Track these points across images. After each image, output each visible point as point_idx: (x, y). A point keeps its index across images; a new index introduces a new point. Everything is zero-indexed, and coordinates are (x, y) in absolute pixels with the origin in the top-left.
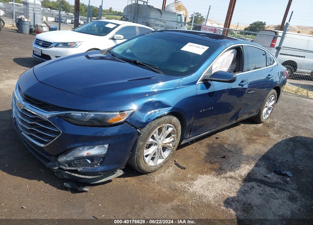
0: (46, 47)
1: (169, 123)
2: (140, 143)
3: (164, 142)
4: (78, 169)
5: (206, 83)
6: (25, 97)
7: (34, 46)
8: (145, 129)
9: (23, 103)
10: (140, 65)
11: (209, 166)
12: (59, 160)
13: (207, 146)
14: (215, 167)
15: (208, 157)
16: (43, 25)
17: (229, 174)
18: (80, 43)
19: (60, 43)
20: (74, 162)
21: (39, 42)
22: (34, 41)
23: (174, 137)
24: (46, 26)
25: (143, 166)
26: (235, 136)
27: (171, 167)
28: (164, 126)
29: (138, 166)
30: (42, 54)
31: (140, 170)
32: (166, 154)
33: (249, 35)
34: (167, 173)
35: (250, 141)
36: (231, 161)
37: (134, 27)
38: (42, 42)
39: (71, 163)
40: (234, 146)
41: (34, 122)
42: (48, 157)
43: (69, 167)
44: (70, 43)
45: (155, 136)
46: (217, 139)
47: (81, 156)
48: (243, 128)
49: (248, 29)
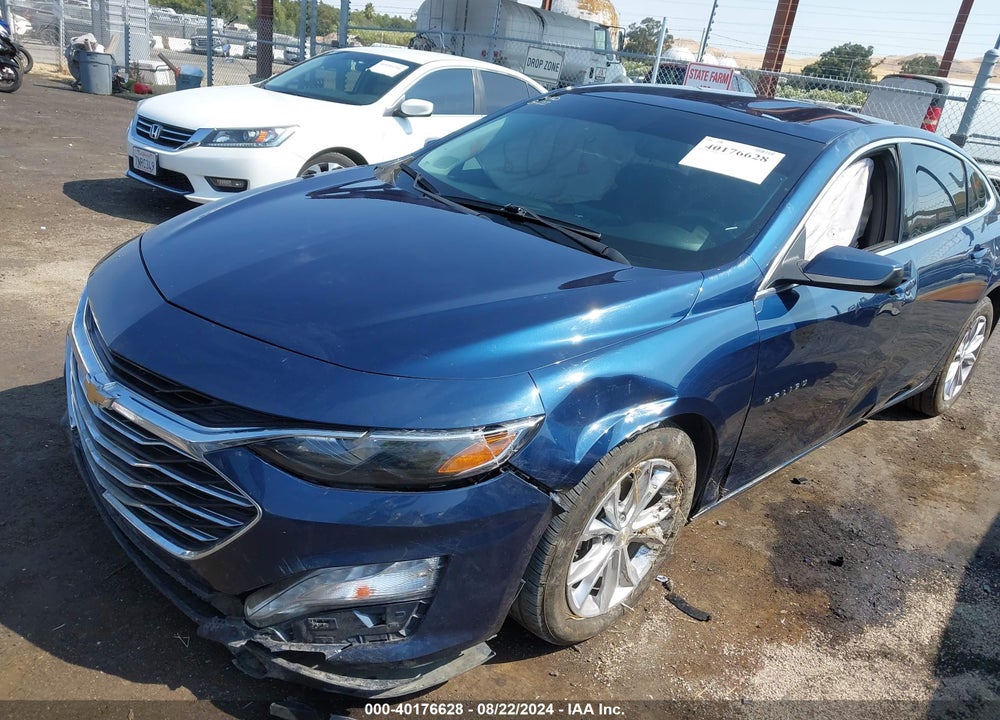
0: (175, 145)
1: (659, 457)
2: (559, 543)
3: (637, 526)
4: (325, 649)
5: (786, 292)
6: (116, 364)
7: (133, 141)
8: (579, 487)
9: (109, 385)
10: (531, 225)
11: (791, 601)
12: (249, 612)
13: (767, 516)
14: (816, 608)
15: (781, 561)
16: (157, 64)
17: (874, 637)
18: (289, 131)
19: (219, 130)
20: (308, 625)
21: (148, 129)
22: (132, 123)
23: (673, 505)
24: (167, 67)
25: (562, 626)
26: (857, 469)
27: (657, 610)
28: (642, 468)
29: (544, 625)
30: (160, 169)
31: (550, 637)
32: (640, 566)
33: (820, 89)
34: (644, 640)
35: (915, 489)
36: (867, 578)
37: (467, 72)
38: (160, 128)
39: (299, 630)
40: (862, 510)
41: (150, 462)
42: (205, 596)
43: (291, 639)
44: (255, 130)
45: (609, 509)
46: (799, 483)
47: (335, 602)
48: (880, 436)
49: (815, 70)
